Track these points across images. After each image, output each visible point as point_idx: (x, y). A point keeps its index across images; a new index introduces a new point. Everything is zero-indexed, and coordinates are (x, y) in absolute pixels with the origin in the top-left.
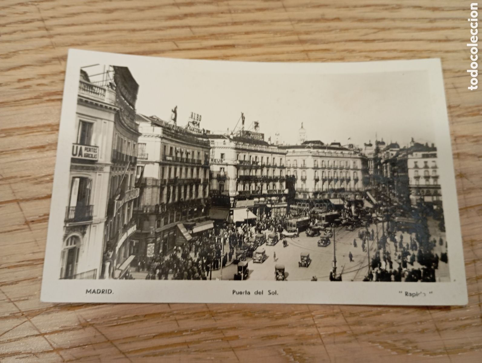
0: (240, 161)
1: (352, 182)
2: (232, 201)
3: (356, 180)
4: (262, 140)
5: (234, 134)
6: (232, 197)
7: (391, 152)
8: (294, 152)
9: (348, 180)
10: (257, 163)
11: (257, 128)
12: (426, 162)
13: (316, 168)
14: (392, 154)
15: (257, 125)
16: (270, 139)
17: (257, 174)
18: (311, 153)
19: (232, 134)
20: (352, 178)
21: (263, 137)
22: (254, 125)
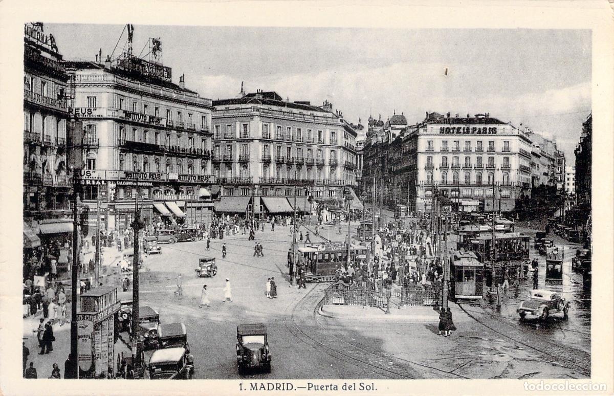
0: (125, 112)
1: (327, 169)
2: (113, 190)
3: (334, 166)
4: (169, 80)
5: (114, 61)
6: (111, 181)
7: (392, 132)
8: (227, 110)
9: (321, 166)
10: (159, 120)
11: (157, 52)
12: (445, 142)
13: (266, 140)
14: (394, 135)
15: (157, 46)
16: (182, 80)
17: (159, 143)
18: (258, 110)
19: (109, 60)
20: (327, 161)
21: (169, 75)
22: (152, 46)
